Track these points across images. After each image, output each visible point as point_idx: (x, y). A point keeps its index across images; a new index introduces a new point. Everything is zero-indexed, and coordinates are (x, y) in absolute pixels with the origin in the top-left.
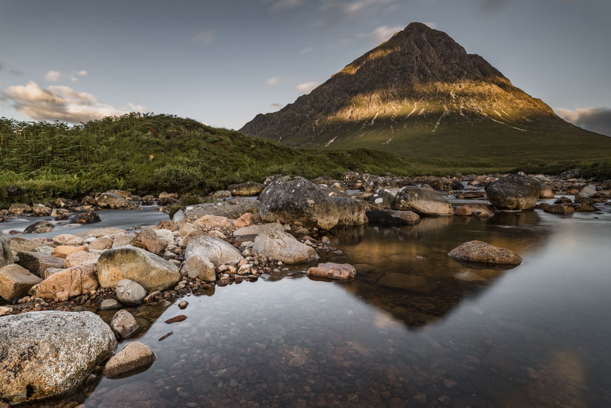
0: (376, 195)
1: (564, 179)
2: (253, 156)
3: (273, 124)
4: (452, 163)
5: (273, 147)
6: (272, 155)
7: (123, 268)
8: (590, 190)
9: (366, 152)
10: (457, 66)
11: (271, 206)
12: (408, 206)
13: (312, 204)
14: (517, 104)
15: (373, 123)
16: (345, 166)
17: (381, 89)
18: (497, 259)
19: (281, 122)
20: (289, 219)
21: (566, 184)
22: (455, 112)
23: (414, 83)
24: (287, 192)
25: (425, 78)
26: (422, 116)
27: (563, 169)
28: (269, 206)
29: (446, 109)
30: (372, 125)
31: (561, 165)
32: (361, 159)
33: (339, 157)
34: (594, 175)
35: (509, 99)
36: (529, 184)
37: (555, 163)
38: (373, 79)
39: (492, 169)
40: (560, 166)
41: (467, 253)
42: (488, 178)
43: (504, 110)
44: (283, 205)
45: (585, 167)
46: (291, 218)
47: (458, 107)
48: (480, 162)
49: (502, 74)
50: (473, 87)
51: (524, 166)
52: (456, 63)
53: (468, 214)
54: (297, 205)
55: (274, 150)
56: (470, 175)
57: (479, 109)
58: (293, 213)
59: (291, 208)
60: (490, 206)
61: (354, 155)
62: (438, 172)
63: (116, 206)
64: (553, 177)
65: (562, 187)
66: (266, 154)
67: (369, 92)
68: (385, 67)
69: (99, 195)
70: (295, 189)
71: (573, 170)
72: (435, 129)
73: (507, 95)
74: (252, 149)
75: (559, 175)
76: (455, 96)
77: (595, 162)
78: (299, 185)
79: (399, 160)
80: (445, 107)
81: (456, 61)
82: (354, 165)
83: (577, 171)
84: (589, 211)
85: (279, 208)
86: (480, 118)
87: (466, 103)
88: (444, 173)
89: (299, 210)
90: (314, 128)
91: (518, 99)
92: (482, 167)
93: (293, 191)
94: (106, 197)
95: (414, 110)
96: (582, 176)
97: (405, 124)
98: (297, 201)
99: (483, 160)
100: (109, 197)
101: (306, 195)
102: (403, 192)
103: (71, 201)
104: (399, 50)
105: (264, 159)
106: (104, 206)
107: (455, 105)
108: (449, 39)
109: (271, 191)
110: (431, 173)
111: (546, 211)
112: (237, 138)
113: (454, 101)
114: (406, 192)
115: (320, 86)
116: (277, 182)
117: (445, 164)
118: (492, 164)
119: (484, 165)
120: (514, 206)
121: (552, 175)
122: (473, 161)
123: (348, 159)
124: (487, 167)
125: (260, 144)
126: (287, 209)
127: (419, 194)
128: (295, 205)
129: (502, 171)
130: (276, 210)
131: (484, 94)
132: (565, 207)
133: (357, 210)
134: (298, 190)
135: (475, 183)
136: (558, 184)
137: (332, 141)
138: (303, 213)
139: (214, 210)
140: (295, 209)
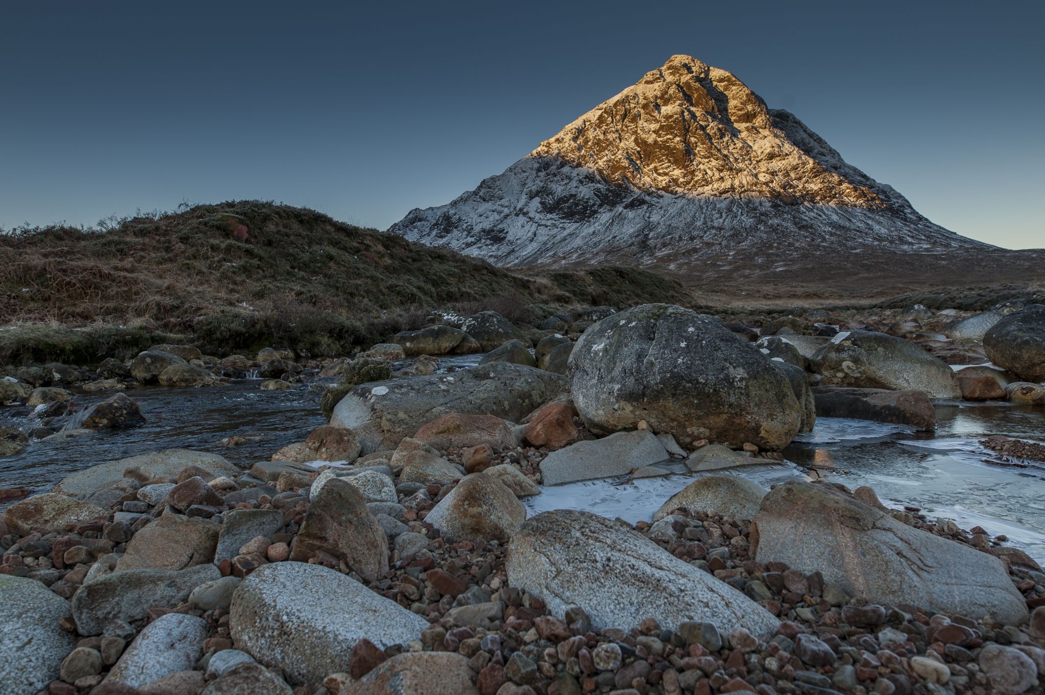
11: (624, 385)
12: (859, 375)
13: (741, 380)
20: (673, 420)
24: (663, 348)
28: (617, 387)
44: (663, 381)
46: (681, 418)
54: (705, 384)
58: (692, 403)
59: (685, 391)
63: (171, 379)
69: (133, 357)
70: (687, 339)
78: (692, 328)
85: (651, 390)
89: (708, 395)
93: (683, 345)
94: (148, 360)
98: (701, 372)
100: (155, 359)
101: (720, 355)
103: (75, 369)
106: (145, 379)
123: (589, 285)
126: (674, 395)
128: (698, 383)
130: (642, 396)
134: (695, 342)
138: (719, 404)
139: (441, 394)
140: (699, 394)
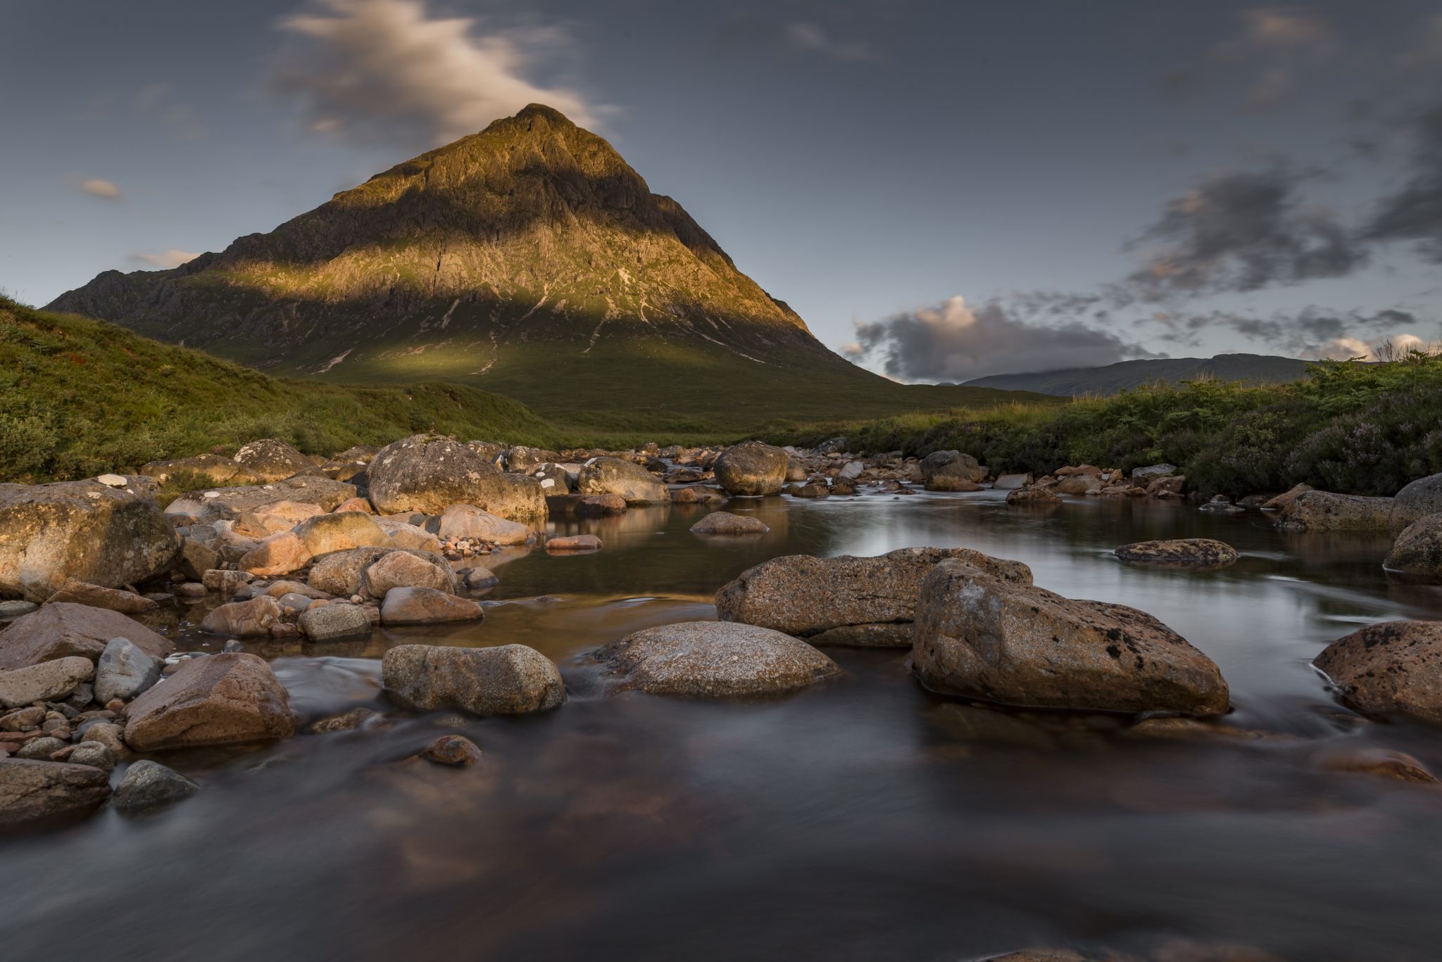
0: (541, 474)
1: (823, 455)
2: (172, 392)
3: (157, 302)
4: (630, 422)
5: (223, 372)
6: (222, 391)
7: (354, 534)
8: (853, 469)
9: (447, 393)
10: (631, 215)
11: (403, 484)
12: (600, 490)
13: (476, 479)
14: (746, 308)
15: (446, 322)
16: (402, 424)
17: (464, 244)
18: (744, 527)
19: (182, 301)
20: (435, 505)
21: (825, 462)
22: (630, 312)
23: (540, 241)
24: (430, 461)
25: (566, 233)
26: (560, 315)
27: (822, 437)
28: (398, 485)
29: (612, 306)
30: (443, 326)
31: (819, 430)
32: (437, 409)
33: (384, 400)
34: (863, 447)
35: (732, 296)
36: (772, 455)
37: (810, 427)
38: (444, 216)
39: (707, 437)
40: (818, 433)
41: (713, 524)
42: (705, 453)
43: (723, 319)
45: (853, 435)
46: (440, 503)
47: (637, 303)
48: (684, 421)
49: (716, 245)
50: (664, 264)
51: (762, 432)
52: (630, 209)
53: (692, 500)
54: (453, 482)
55: (224, 380)
56: (671, 448)
57: (676, 311)
58: (446, 494)
59: (441, 486)
60: (721, 489)
61: (419, 399)
62: (606, 442)
64: (808, 450)
65: (820, 466)
66: (204, 389)
67: (436, 248)
68: (473, 194)
70: (444, 456)
71: (836, 439)
72: (590, 346)
73: (728, 288)
74: (166, 375)
75: (817, 447)
76: (629, 279)
77: (865, 426)
78: (448, 450)
79: (521, 414)
80: (610, 301)
81: (630, 204)
82: (423, 422)
83: (841, 440)
84: (847, 494)
85: (421, 486)
86: (680, 331)
87: (651, 297)
88: (618, 444)
89: (455, 488)
90: (286, 322)
91: (747, 298)
92: (689, 432)
93: (442, 459)
95: (543, 300)
96: (849, 449)
97: (524, 331)
98: (452, 475)
99: (689, 419)
101: (464, 465)
102: (593, 467)
104: (506, 161)
105: (200, 400)
107: (629, 298)
108: (613, 155)
109: (396, 459)
110: (592, 443)
111: (795, 495)
112: (118, 345)
113: (627, 289)
114: (597, 466)
115: (303, 216)
116: (404, 445)
117: (618, 425)
118: (706, 427)
119: (692, 428)
120: (754, 489)
121: (806, 448)
122: (672, 420)
123: (407, 408)
124: (699, 432)
125: (185, 363)
126: (434, 489)
127: (619, 470)
128: (449, 481)
129: (726, 441)
130: (415, 490)
131: (686, 282)
132: (818, 488)
133: (534, 492)
134: (449, 458)
135: (685, 460)
136: (815, 462)
137: (339, 360)
138: (462, 493)
139: (263, 497)
140: (449, 487)
